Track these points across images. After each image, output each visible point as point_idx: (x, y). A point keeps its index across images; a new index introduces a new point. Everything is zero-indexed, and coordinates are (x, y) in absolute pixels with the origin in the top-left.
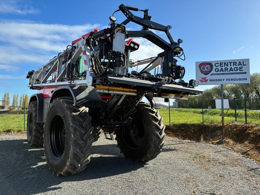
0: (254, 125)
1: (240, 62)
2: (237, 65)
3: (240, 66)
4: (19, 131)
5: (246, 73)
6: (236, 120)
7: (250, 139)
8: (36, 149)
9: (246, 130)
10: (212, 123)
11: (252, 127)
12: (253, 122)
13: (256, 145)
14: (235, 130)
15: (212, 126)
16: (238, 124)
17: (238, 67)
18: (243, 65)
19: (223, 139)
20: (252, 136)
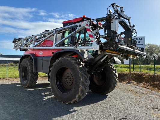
0: (145, 73)
1: (140, 38)
2: (138, 39)
3: (140, 40)
4: (3, 78)
5: (143, 44)
6: (134, 71)
7: (145, 80)
8: (31, 89)
9: (141, 76)
10: (121, 72)
11: (144, 74)
12: (144, 71)
13: (150, 83)
14: (135, 75)
15: (122, 74)
16: (136, 72)
17: (139, 41)
18: (142, 40)
19: (130, 80)
20: (146, 79)
